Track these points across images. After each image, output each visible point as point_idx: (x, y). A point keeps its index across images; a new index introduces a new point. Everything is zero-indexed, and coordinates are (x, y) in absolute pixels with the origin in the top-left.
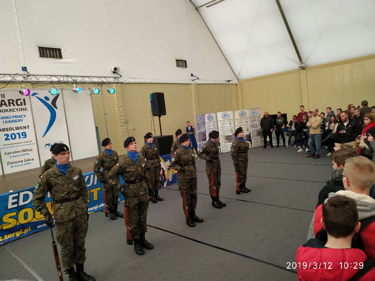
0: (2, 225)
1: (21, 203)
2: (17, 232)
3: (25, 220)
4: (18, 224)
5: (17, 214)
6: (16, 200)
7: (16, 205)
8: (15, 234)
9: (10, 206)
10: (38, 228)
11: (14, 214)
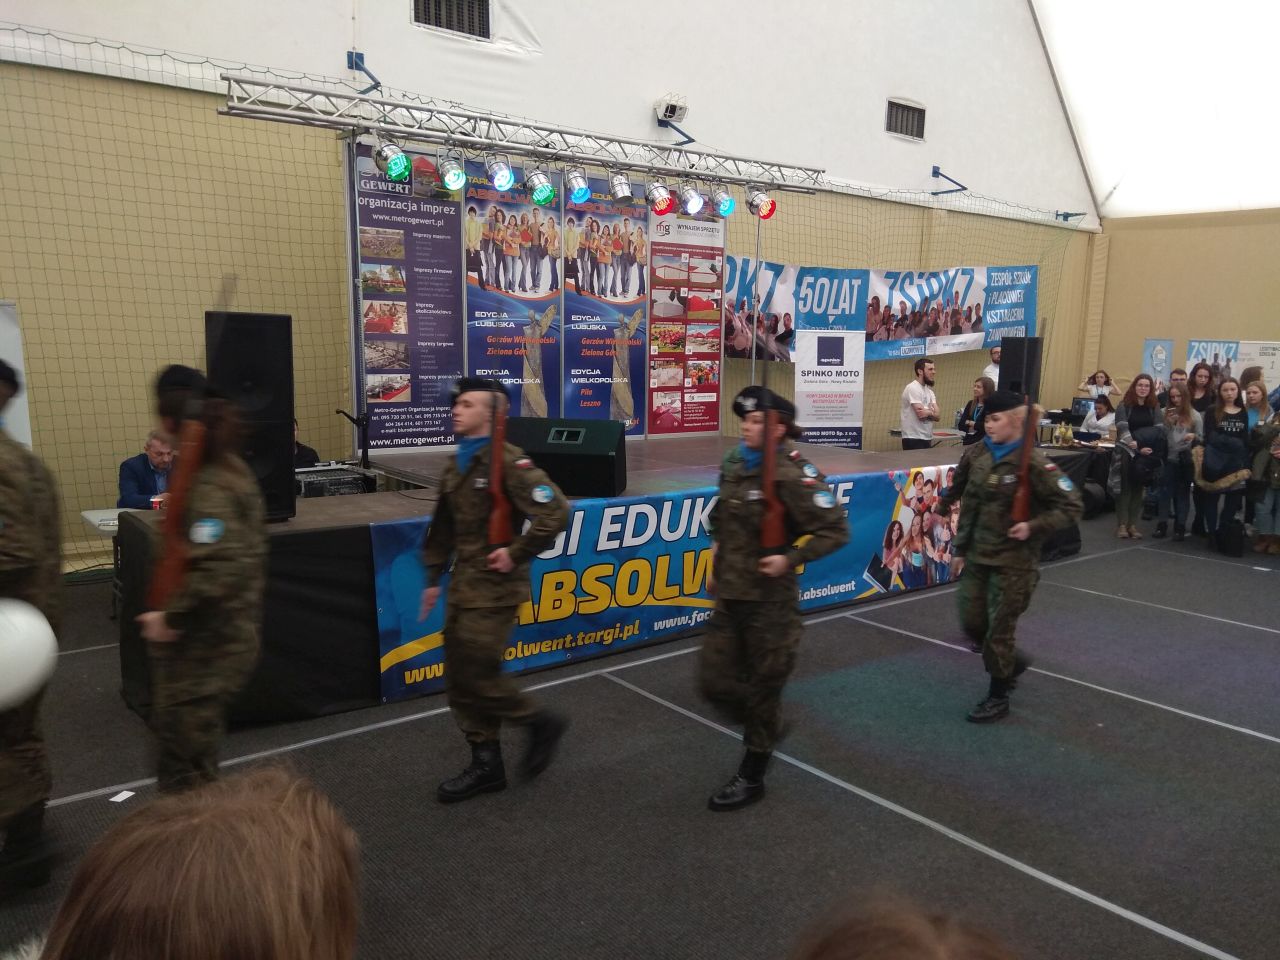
0: (579, 599)
1: (629, 541)
2: (607, 632)
3: (630, 594)
4: (614, 605)
5: (616, 570)
6: (617, 527)
7: (615, 544)
8: (602, 636)
9: (604, 544)
10: (656, 629)
11: (607, 570)
